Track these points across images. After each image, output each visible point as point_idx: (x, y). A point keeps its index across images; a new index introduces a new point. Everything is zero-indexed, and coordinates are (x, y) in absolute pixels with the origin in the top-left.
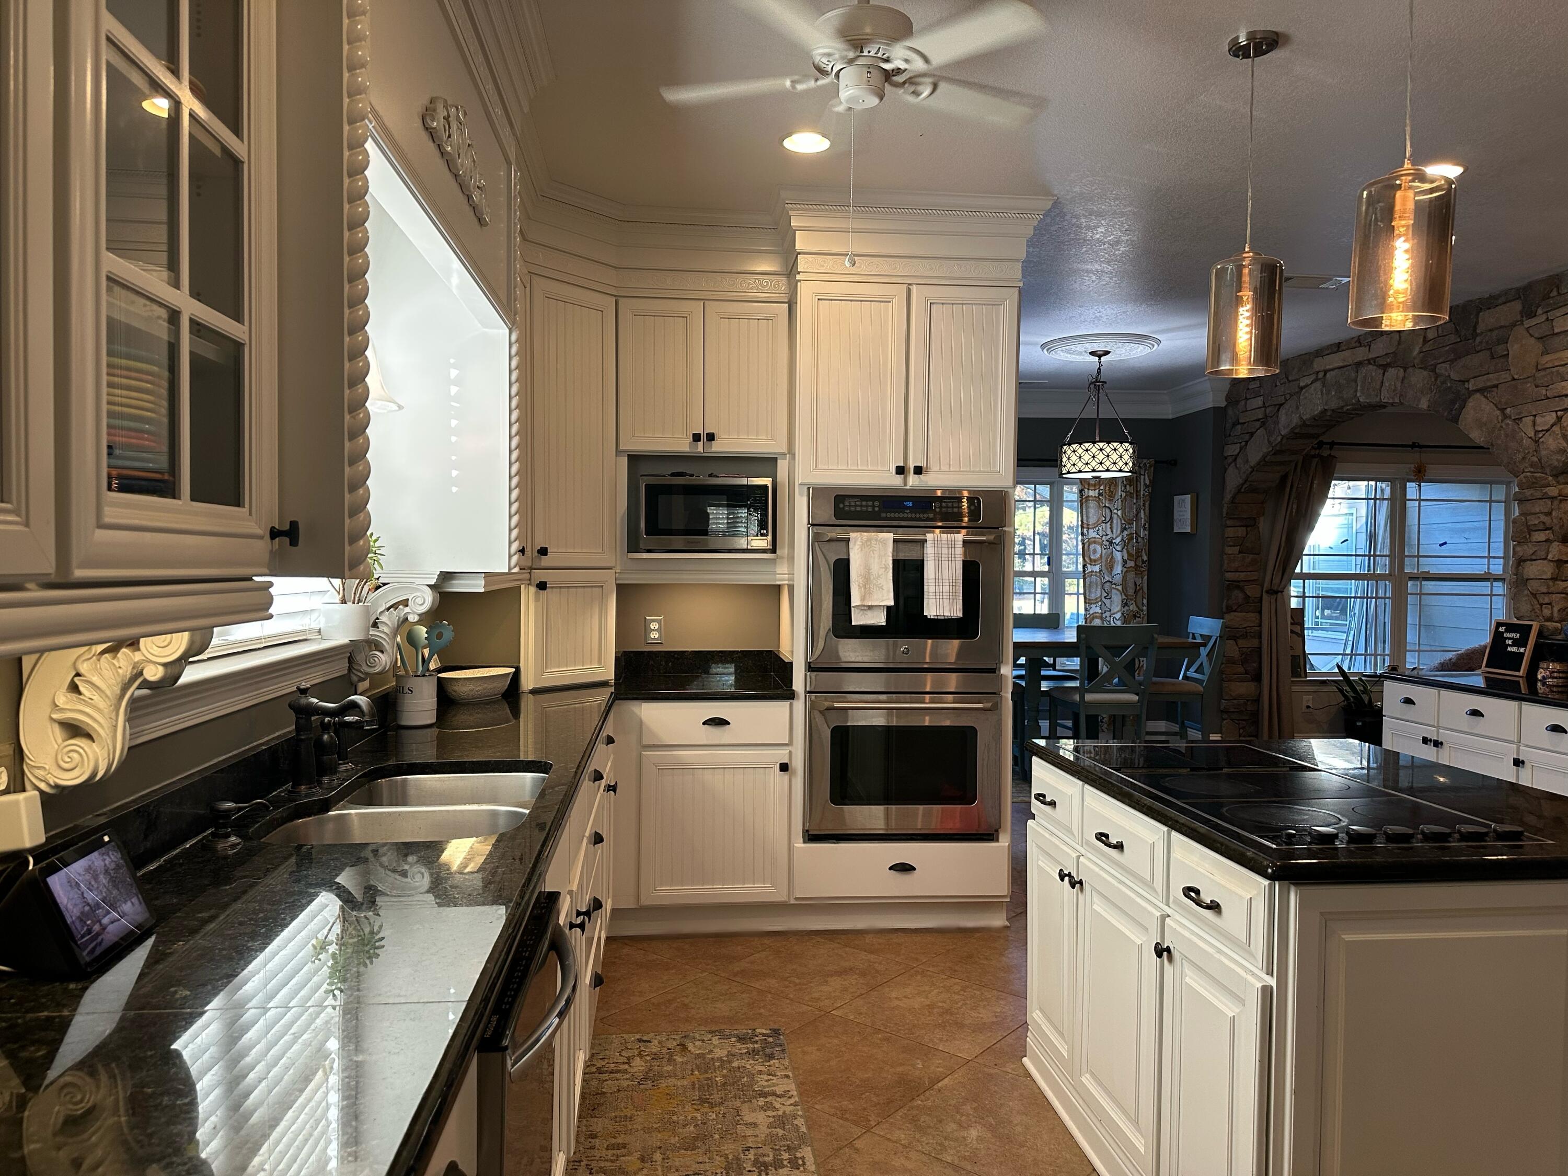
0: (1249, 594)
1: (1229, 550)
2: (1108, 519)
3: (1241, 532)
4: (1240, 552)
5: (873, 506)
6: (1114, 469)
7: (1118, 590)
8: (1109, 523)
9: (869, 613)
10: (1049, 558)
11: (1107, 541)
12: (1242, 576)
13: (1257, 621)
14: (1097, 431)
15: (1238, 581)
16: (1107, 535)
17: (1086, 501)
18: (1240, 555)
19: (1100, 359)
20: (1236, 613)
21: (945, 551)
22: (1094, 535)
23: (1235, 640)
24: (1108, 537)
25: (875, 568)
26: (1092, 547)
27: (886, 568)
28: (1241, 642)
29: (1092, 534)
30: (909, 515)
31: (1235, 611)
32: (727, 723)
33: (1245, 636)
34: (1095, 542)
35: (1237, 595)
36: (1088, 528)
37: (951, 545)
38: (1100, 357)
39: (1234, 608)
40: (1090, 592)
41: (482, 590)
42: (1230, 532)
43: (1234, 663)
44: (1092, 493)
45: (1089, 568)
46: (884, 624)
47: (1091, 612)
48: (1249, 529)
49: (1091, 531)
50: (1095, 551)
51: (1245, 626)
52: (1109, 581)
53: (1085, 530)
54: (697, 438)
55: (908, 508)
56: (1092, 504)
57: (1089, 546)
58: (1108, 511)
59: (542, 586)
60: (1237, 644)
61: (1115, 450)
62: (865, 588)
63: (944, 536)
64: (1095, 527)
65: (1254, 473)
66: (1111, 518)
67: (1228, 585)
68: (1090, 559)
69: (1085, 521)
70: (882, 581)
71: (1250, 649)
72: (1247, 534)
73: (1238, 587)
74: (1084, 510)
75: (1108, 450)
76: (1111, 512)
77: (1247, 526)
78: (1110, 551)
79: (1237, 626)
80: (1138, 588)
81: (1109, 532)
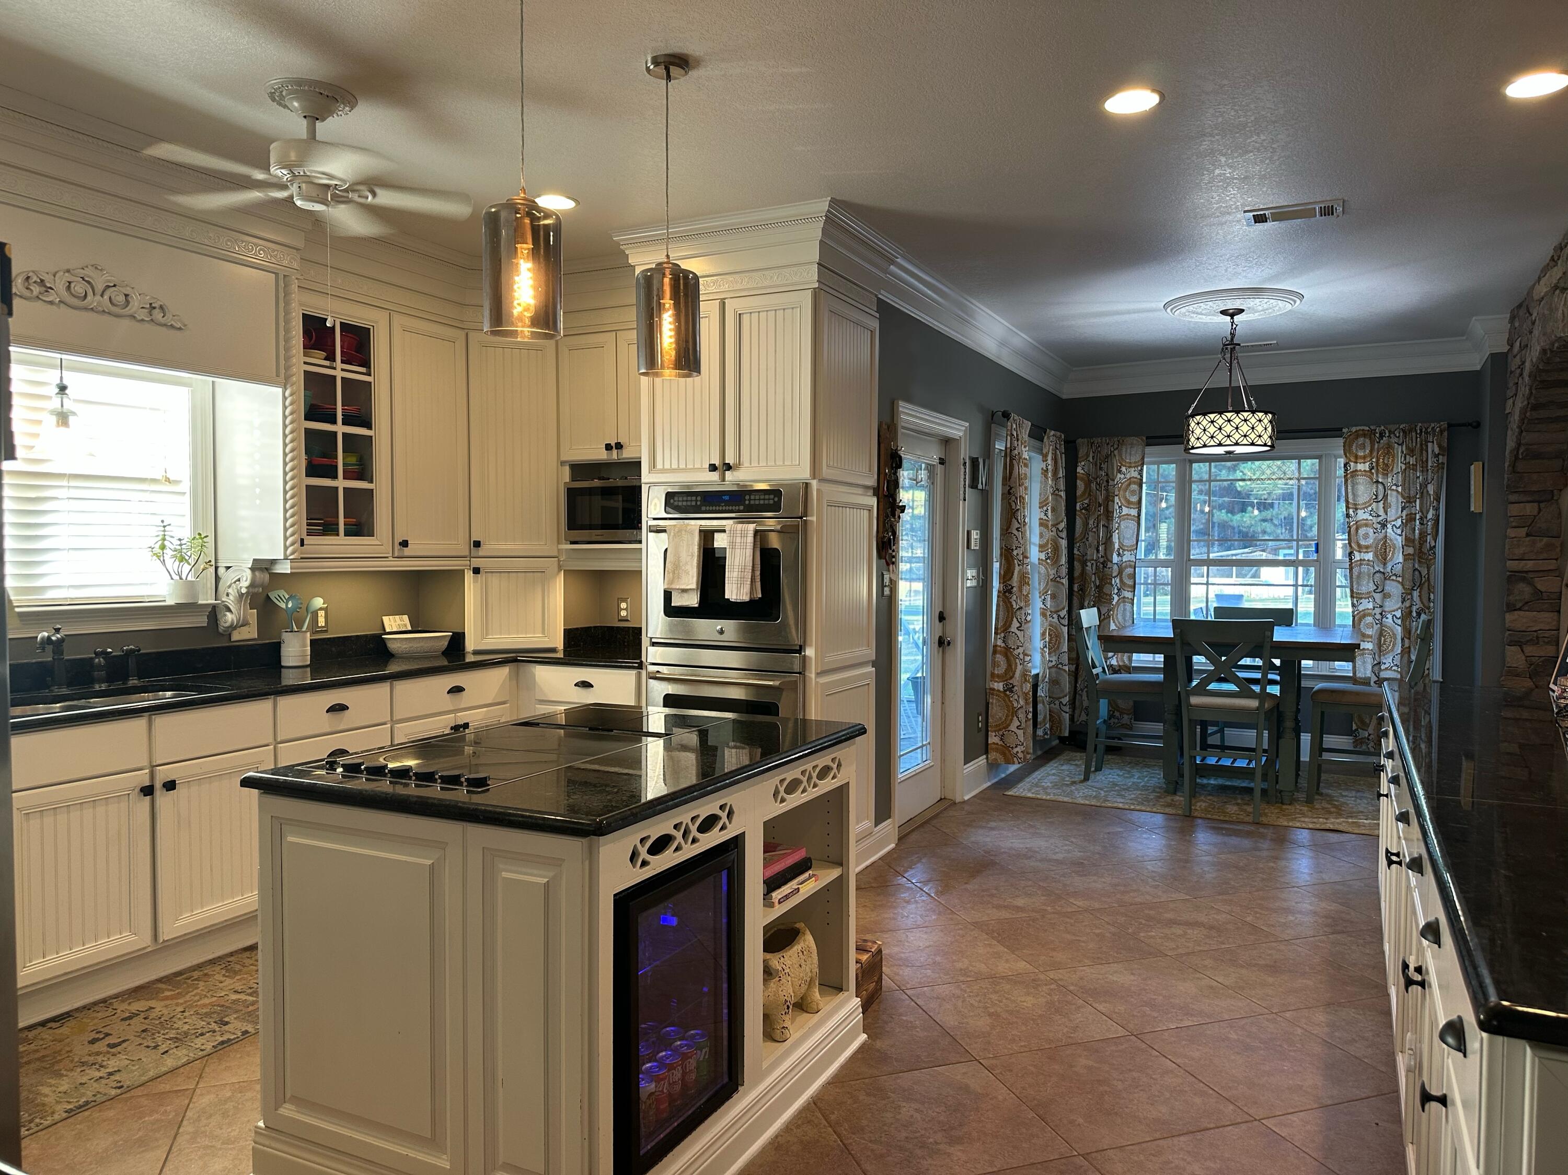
0: (1539, 587)
1: (1511, 533)
2: (1380, 497)
3: (1530, 509)
4: (1528, 535)
5: (696, 501)
6: (1245, 442)
7: (1399, 582)
8: (1382, 502)
9: (685, 595)
10: (1317, 545)
11: (1379, 523)
12: (1530, 565)
13: (1555, 623)
14: (1230, 401)
15: (1527, 572)
16: (1379, 516)
17: (1352, 477)
18: (1528, 539)
19: (1232, 318)
20: (1521, 613)
21: (738, 540)
22: (1367, 516)
23: (1519, 646)
24: (1380, 519)
25: (684, 556)
26: (1362, 531)
27: (693, 556)
28: (1529, 650)
29: (1362, 515)
30: (724, 508)
31: (1520, 609)
32: (591, 686)
33: (1535, 641)
34: (1366, 525)
35: (1523, 590)
36: (1356, 509)
37: (743, 535)
38: (1232, 316)
39: (1519, 605)
40: (1358, 583)
41: (289, 572)
42: (1514, 510)
43: (1517, 675)
44: (1360, 467)
45: (1357, 556)
46: (697, 605)
47: (1361, 608)
48: (1542, 505)
49: (1360, 512)
50: (1366, 536)
51: (1538, 628)
52: (1379, 572)
53: (1351, 511)
54: (608, 447)
55: (725, 501)
56: (1361, 479)
57: (1357, 529)
58: (1380, 487)
59: (476, 571)
60: (1522, 650)
61: (1229, 421)
62: (674, 573)
63: (740, 526)
64: (1367, 507)
65: (1524, 434)
66: (1385, 496)
67: (1509, 577)
68: (1359, 546)
69: (1351, 500)
70: (688, 567)
71: (1542, 659)
72: (1539, 513)
73: (1524, 579)
74: (1349, 487)
75: (1237, 421)
76: (1385, 487)
77: (1539, 502)
78: (1381, 535)
79: (1523, 629)
80: (1424, 579)
81: (1381, 512)
